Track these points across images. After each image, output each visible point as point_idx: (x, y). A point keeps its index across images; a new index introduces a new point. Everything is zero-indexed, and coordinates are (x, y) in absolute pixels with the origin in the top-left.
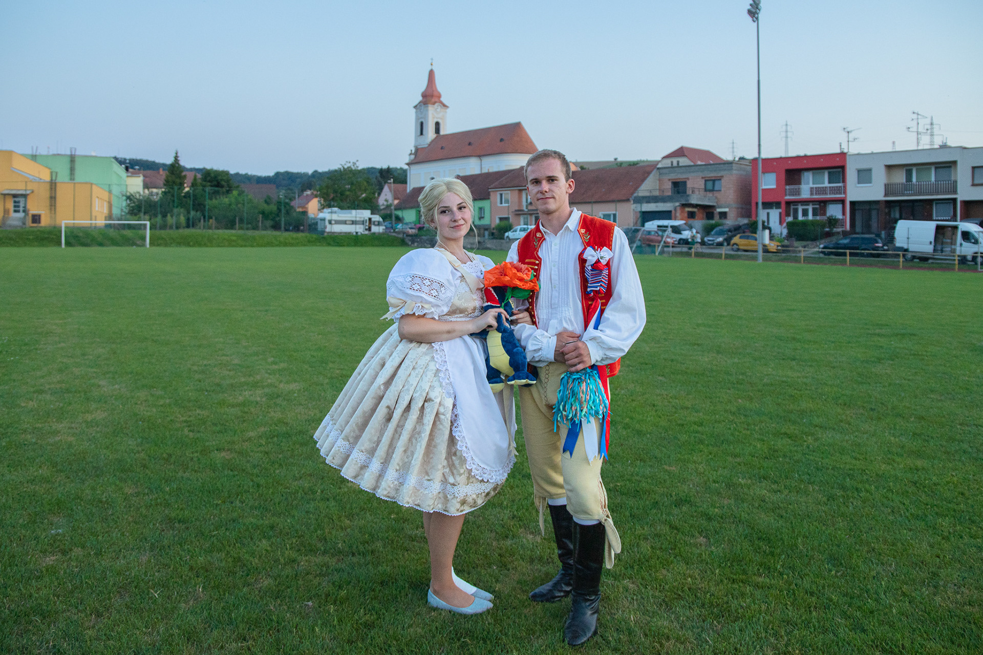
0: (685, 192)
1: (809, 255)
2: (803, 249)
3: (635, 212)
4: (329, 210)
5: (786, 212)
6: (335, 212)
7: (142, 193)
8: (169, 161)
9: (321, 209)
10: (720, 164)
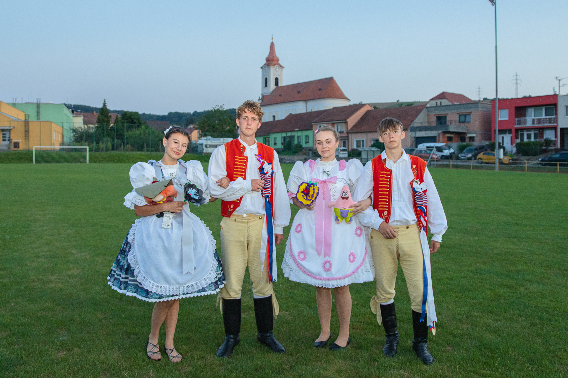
0: (445, 123)
1: (530, 166)
2: (527, 162)
3: (411, 137)
4: (206, 138)
5: (515, 135)
6: (210, 140)
7: (83, 128)
8: (100, 106)
9: (200, 137)
10: (469, 104)
